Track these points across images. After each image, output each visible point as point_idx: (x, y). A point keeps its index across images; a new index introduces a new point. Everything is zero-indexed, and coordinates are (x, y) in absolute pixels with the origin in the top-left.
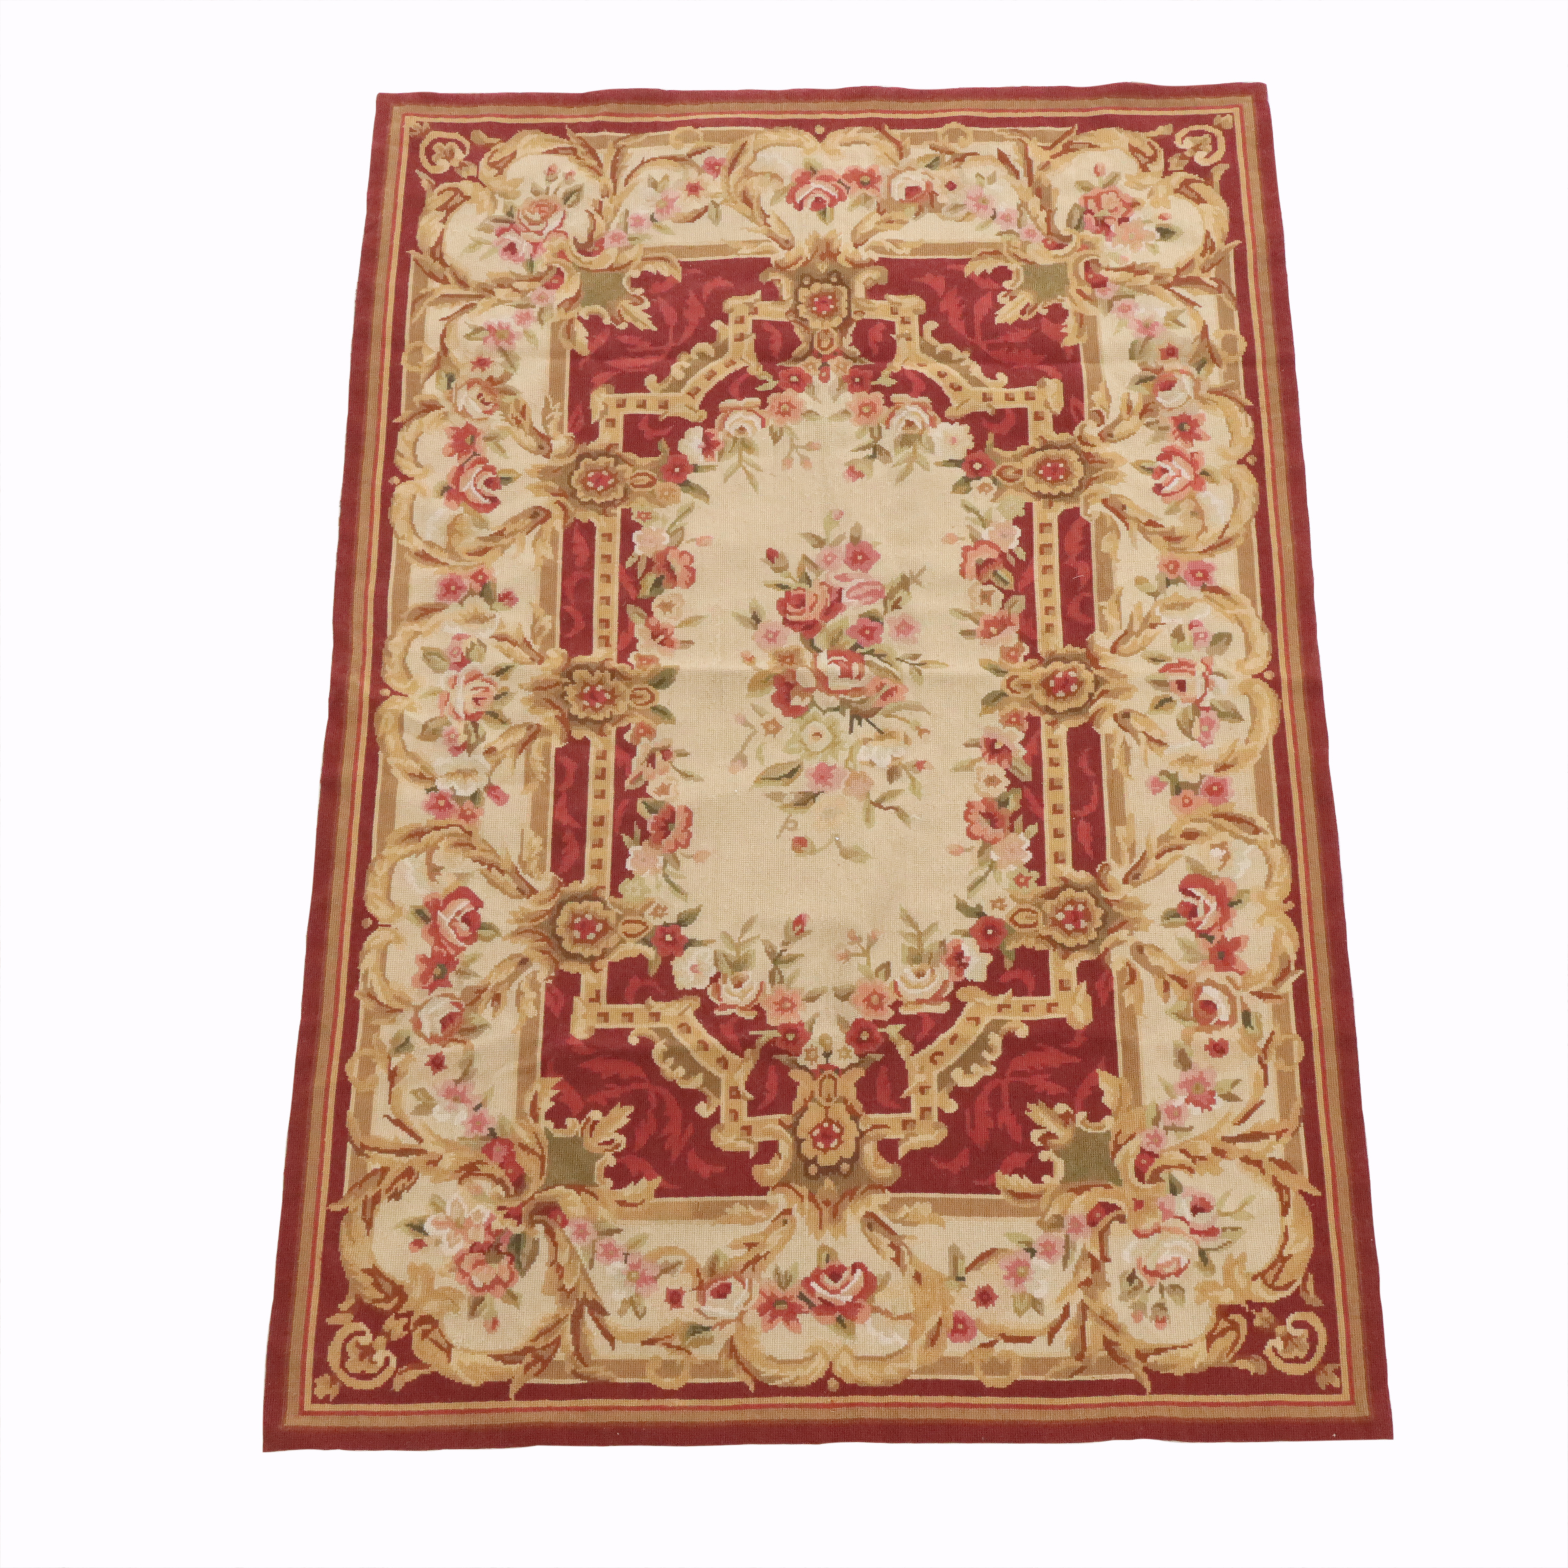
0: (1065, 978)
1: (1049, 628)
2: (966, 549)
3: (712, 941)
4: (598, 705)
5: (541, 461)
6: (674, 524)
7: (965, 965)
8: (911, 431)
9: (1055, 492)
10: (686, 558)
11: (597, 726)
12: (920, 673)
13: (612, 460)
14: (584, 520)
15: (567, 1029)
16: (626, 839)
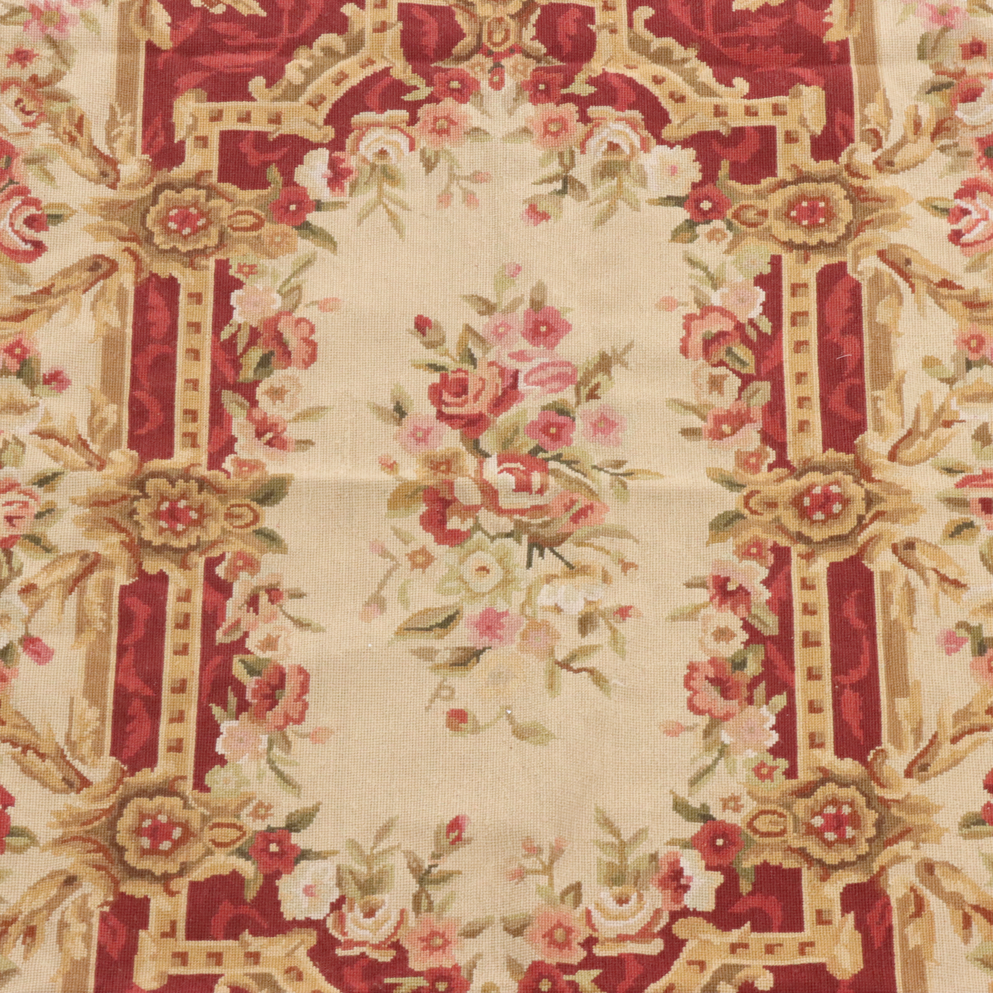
0: (824, 907)
1: (803, 426)
2: (689, 318)
3: (334, 853)
4: (180, 527)
5: (108, 194)
6: (288, 280)
7: (686, 888)
8: (615, 157)
9: (813, 241)
10: (304, 329)
11: (179, 557)
12: (624, 485)
13: (202, 193)
14: (164, 274)
15: (129, 975)
16: (216, 710)
